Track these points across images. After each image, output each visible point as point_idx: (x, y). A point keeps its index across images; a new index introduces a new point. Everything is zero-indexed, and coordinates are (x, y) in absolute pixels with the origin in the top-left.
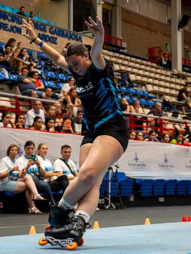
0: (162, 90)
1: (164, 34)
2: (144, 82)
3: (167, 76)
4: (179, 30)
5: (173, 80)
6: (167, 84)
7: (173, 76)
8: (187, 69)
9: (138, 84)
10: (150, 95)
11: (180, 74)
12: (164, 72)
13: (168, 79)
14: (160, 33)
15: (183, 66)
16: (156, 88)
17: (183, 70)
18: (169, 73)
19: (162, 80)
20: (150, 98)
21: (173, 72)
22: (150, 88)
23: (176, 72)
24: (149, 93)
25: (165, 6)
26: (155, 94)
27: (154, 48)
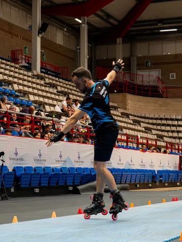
0: (26, 89)
1: (24, 39)
2: (10, 81)
3: (29, 77)
4: (38, 35)
5: (34, 80)
6: (30, 84)
7: (34, 76)
8: (44, 71)
9: (5, 83)
10: (17, 93)
11: (39, 75)
12: (26, 73)
13: (30, 79)
14: (20, 37)
15: (41, 68)
16: (21, 87)
17: (41, 72)
18: (30, 74)
19: (25, 80)
20: (17, 96)
21: (33, 73)
22: (16, 87)
23: (35, 73)
24: (16, 91)
25: (25, 13)
26: (20, 93)
27: (17, 50)
